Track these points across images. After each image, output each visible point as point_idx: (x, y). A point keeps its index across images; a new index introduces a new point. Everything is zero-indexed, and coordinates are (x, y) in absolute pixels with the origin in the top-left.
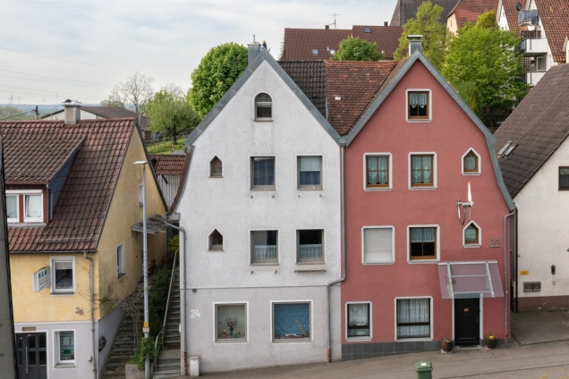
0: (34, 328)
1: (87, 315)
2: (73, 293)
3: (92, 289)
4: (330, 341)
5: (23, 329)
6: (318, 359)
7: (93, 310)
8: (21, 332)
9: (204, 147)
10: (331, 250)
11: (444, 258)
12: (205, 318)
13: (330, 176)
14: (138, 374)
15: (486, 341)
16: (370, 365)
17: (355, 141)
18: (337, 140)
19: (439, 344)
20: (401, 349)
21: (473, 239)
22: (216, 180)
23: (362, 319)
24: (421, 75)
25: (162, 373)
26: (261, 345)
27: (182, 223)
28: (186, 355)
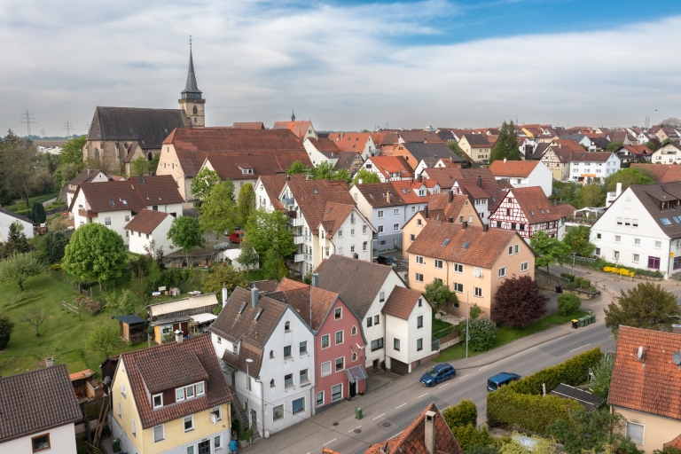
0: (206, 439)
1: (227, 427)
2: (221, 420)
3: (228, 415)
4: (312, 409)
5: (202, 440)
6: (308, 417)
7: (229, 424)
8: (201, 442)
9: (268, 348)
10: (311, 375)
11: (346, 368)
12: (269, 414)
13: (310, 348)
14: (247, 444)
15: (360, 394)
16: (328, 414)
17: (319, 333)
18: (313, 333)
19: (346, 399)
20: (333, 404)
21: (354, 358)
22: (273, 360)
23: (320, 398)
24: (340, 302)
25: (255, 441)
26: (289, 419)
27: (261, 380)
28: (264, 430)
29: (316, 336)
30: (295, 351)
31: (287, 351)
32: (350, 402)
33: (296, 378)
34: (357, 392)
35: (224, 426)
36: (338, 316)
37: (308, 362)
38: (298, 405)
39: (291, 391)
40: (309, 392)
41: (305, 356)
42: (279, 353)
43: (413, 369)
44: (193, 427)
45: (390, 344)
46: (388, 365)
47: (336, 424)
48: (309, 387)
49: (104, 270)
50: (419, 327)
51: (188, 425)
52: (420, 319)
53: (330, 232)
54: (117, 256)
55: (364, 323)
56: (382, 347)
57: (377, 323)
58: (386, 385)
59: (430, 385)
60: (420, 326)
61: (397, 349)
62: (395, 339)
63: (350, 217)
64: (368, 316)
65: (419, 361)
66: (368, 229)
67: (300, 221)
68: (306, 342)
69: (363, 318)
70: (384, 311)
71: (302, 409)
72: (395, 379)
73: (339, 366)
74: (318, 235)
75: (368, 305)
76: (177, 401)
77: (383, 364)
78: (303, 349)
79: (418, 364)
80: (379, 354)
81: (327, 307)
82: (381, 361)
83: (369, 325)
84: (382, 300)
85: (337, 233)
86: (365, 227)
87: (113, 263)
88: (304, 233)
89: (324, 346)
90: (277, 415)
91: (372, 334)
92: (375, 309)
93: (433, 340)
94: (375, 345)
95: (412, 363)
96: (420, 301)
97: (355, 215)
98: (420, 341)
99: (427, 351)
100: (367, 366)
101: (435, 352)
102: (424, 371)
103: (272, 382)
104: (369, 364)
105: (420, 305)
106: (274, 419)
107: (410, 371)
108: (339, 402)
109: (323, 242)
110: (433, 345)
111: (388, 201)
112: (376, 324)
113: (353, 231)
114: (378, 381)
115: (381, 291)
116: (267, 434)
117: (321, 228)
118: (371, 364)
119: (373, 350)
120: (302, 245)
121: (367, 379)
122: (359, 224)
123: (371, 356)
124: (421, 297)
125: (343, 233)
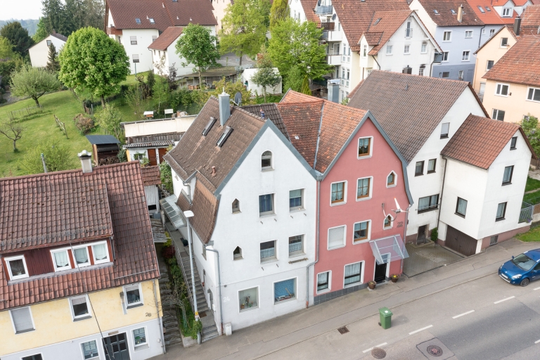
0: (117, 332)
1: (154, 316)
2: (141, 305)
3: (156, 299)
4: (308, 297)
5: (109, 334)
6: (300, 308)
7: (158, 312)
8: (108, 336)
9: (228, 194)
10: (309, 245)
11: (372, 238)
12: (232, 301)
13: (310, 200)
14: (192, 342)
15: (391, 278)
16: (334, 307)
17: (327, 176)
18: (315, 177)
19: (367, 285)
20: (346, 292)
21: (388, 224)
22: (237, 215)
23: (323, 280)
24: (369, 127)
25: (207, 338)
26: (267, 308)
27: (215, 247)
28: (222, 324)
29: (321, 182)
30: (281, 203)
31: (266, 203)
32: (374, 292)
33: (282, 248)
34: (387, 275)
35: (149, 315)
36: (364, 151)
37: (304, 222)
38: (284, 290)
39: (270, 268)
40: (305, 271)
41: (298, 214)
42: (251, 205)
43: (484, 248)
44: (90, 313)
45: (449, 205)
46: (442, 235)
47: (343, 330)
48: (305, 264)
49: (98, 83)
50: (504, 184)
51: (80, 309)
52: (510, 170)
53: (375, 46)
54: (111, 67)
55: (411, 169)
56: (436, 208)
57: (432, 171)
58: (436, 269)
59: (518, 283)
60: (507, 182)
61: (460, 213)
62: (459, 198)
63: (405, 26)
64: (418, 158)
65: (496, 237)
66: (429, 45)
67: (337, 35)
68: (301, 191)
69: (409, 161)
70: (445, 154)
71: (292, 295)
72: (453, 261)
73: (361, 234)
74: (358, 52)
75: (420, 141)
76: (56, 269)
77: (434, 233)
78: (296, 201)
79: (494, 242)
80: (429, 219)
81: (346, 134)
82: (431, 227)
83: (419, 172)
84: (444, 136)
85: (385, 48)
86: (425, 43)
87: (108, 75)
88: (341, 51)
89: (336, 200)
90: (247, 301)
91: (421, 187)
92: (432, 148)
93: (524, 206)
94: (425, 204)
95: (484, 239)
96: (515, 139)
97: (413, 25)
98: (503, 206)
99: (512, 222)
100: (408, 233)
101: (524, 224)
102: (505, 255)
103: (237, 251)
104: (412, 230)
105: (513, 147)
106: (242, 307)
107: (478, 250)
108: (356, 289)
109: (364, 61)
110: (522, 214)
111: (459, 19)
112: (429, 172)
113: (407, 48)
114: (424, 261)
115: (444, 120)
116: (228, 330)
117: (363, 41)
118: (416, 232)
119: (420, 212)
120: (338, 67)
121: (405, 260)
122: (417, 37)
123: (416, 220)
124: (518, 134)
125: (394, 49)
